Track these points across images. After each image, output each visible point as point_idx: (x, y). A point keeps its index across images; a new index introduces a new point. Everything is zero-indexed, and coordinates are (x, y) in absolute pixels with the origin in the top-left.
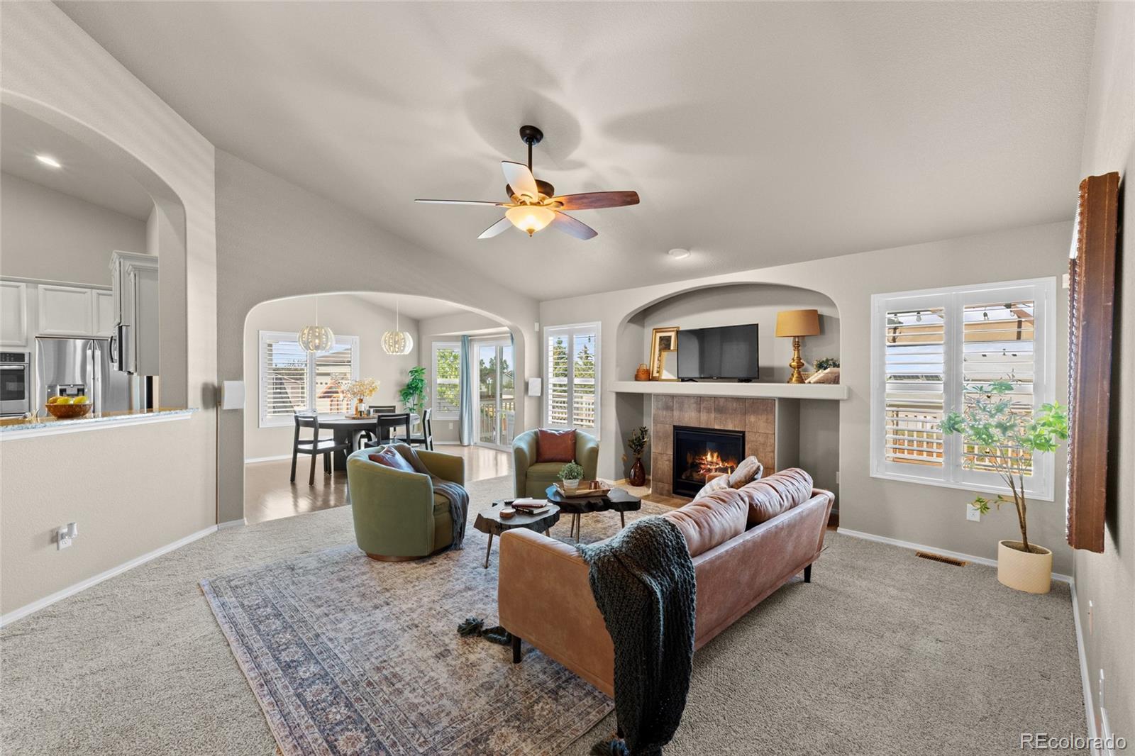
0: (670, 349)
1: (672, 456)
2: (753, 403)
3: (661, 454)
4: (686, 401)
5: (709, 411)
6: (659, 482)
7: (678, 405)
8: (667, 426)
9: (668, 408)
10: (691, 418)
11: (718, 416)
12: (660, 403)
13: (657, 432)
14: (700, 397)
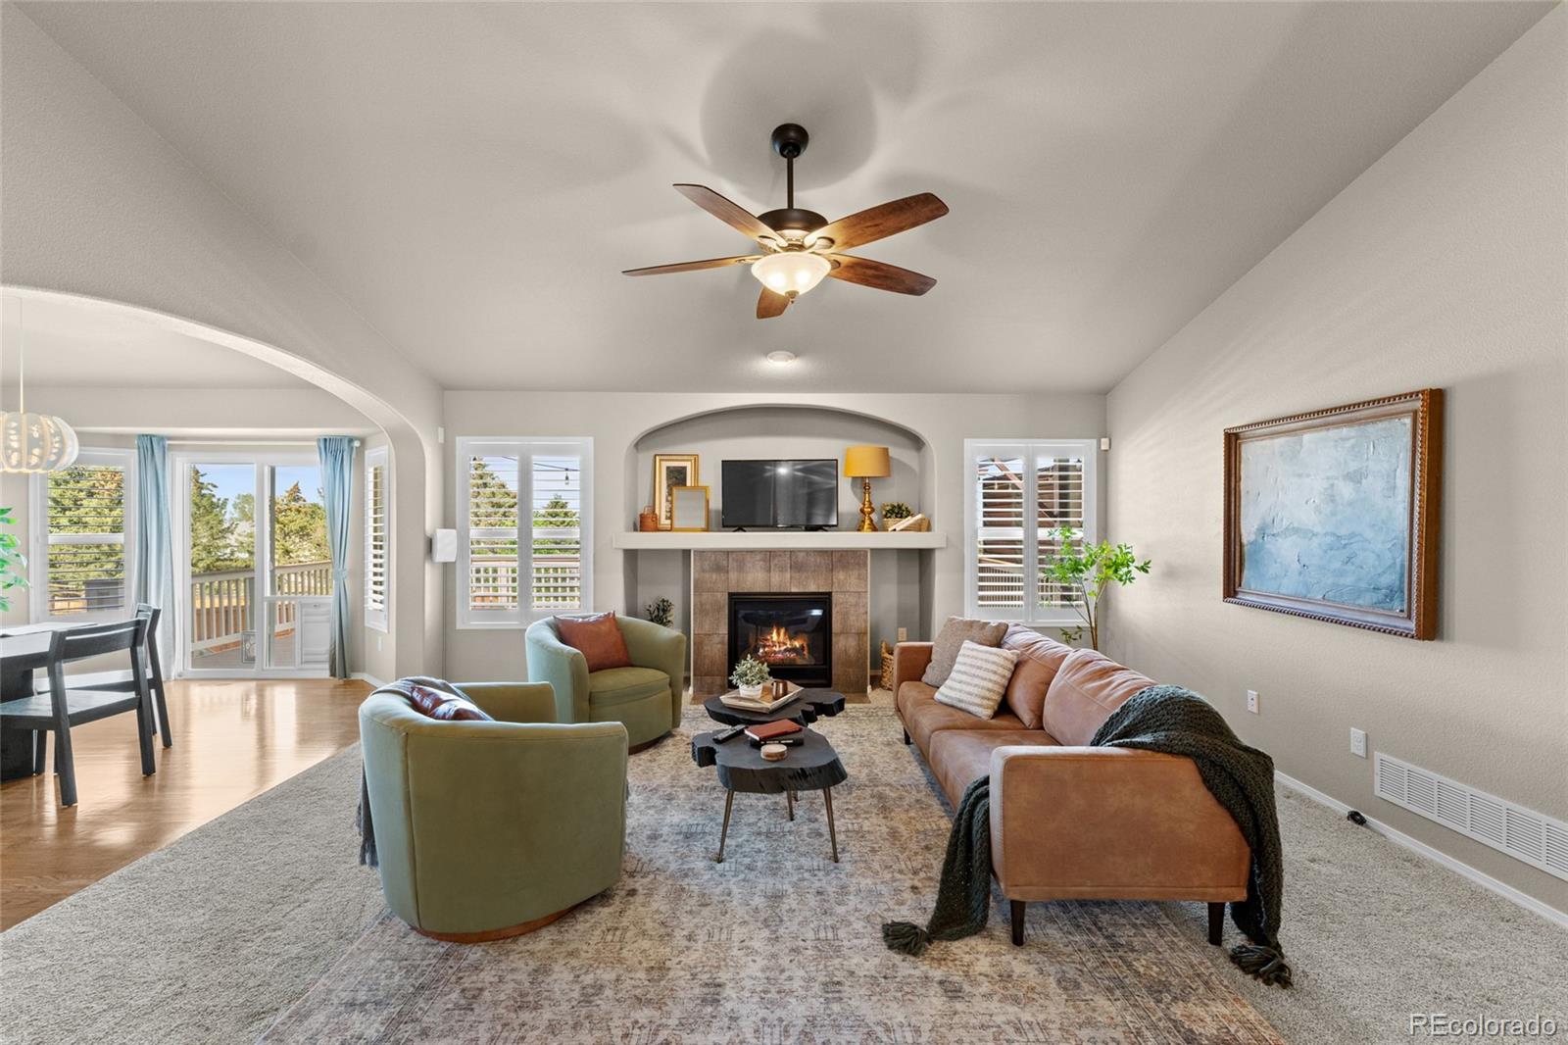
0: (685, 485)
1: (727, 636)
2: (842, 556)
3: (709, 635)
4: (748, 557)
5: (782, 570)
6: (705, 675)
7: (735, 564)
8: (719, 595)
9: (718, 568)
10: (755, 580)
11: (797, 575)
12: (707, 563)
13: (701, 605)
14: (770, 552)
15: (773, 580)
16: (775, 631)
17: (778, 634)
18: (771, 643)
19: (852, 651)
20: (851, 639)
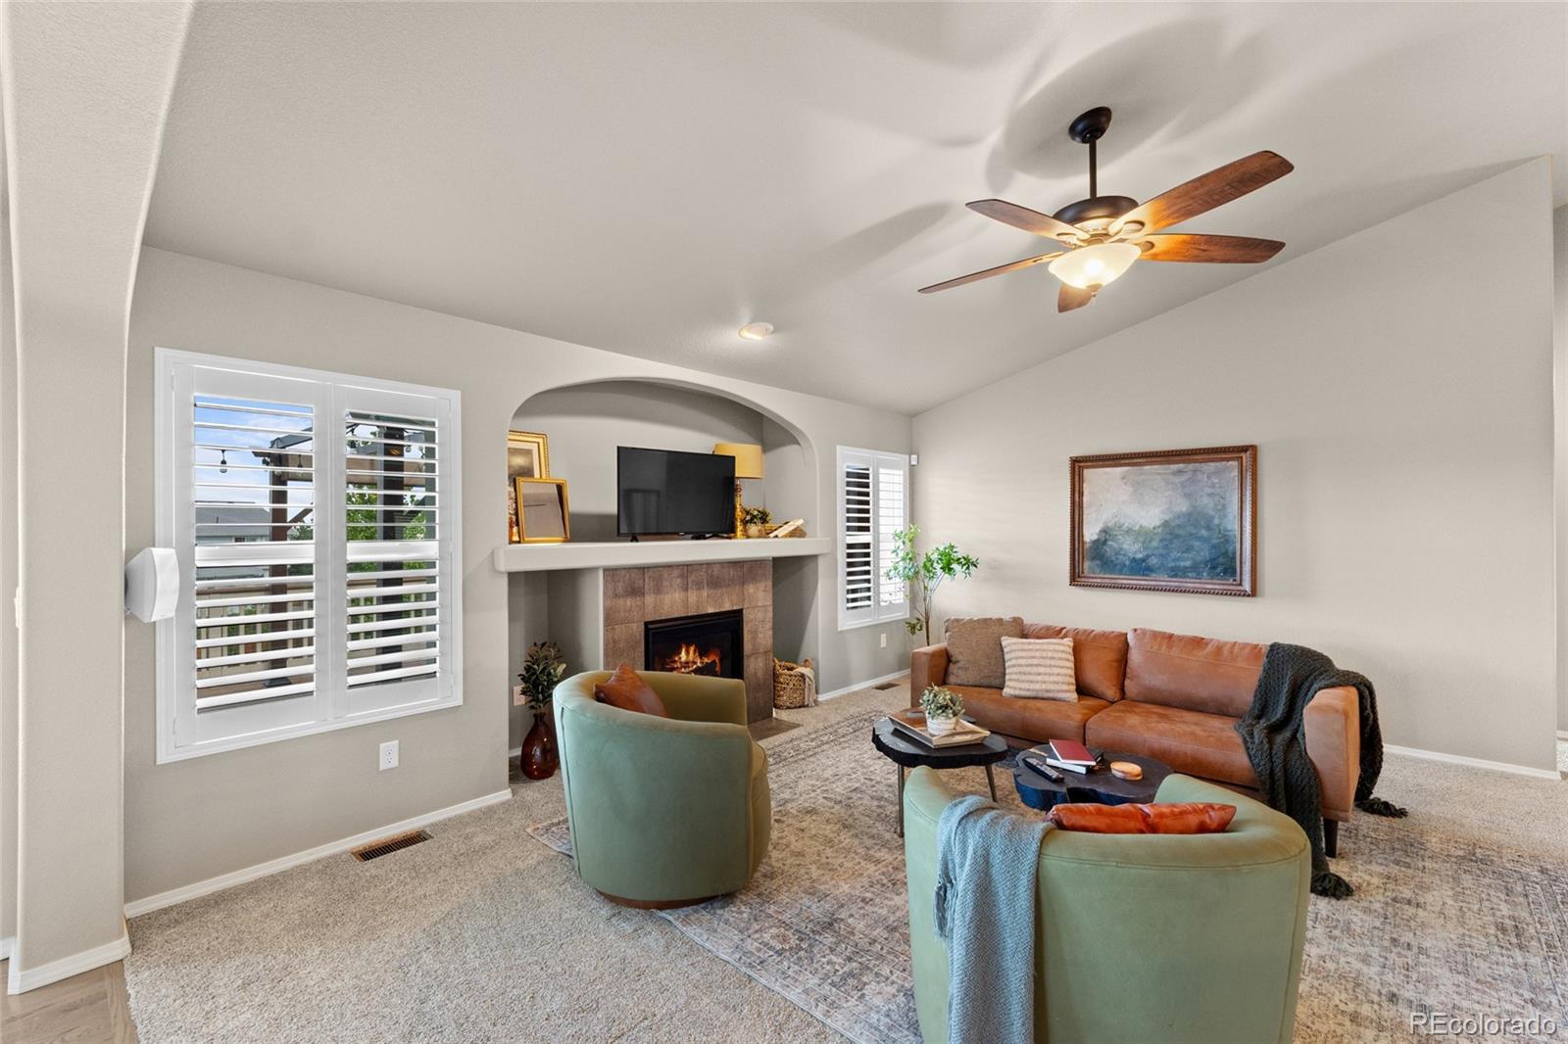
0: (532, 477)
2: (751, 567)
4: (665, 573)
5: (699, 587)
7: (651, 584)
8: (635, 625)
9: (635, 591)
10: (674, 603)
11: (711, 592)
12: (620, 584)
13: (615, 642)
14: (687, 566)
15: (690, 600)
16: (684, 650)
17: (688, 653)
18: (679, 665)
19: (760, 674)
20: (760, 660)
